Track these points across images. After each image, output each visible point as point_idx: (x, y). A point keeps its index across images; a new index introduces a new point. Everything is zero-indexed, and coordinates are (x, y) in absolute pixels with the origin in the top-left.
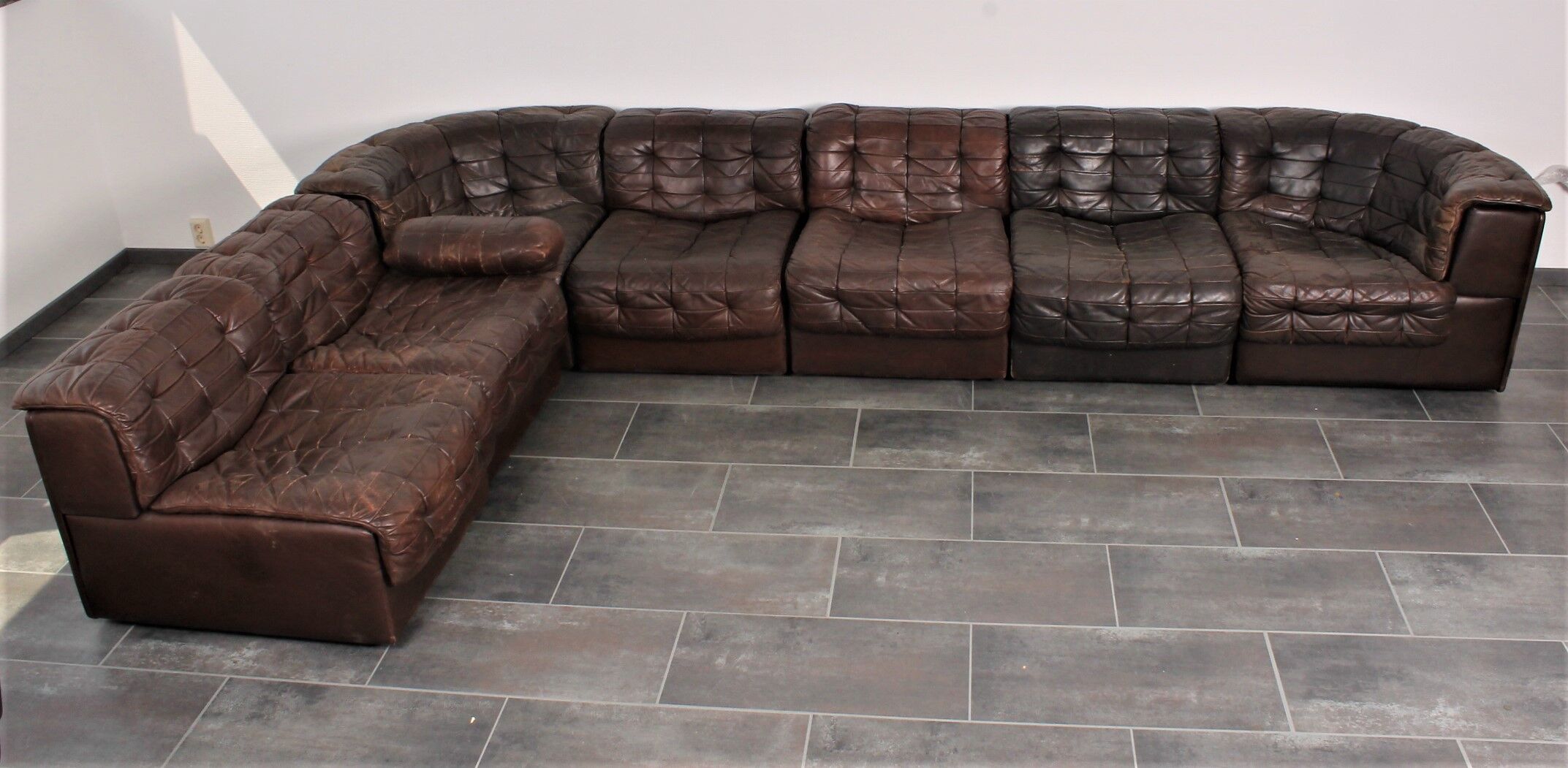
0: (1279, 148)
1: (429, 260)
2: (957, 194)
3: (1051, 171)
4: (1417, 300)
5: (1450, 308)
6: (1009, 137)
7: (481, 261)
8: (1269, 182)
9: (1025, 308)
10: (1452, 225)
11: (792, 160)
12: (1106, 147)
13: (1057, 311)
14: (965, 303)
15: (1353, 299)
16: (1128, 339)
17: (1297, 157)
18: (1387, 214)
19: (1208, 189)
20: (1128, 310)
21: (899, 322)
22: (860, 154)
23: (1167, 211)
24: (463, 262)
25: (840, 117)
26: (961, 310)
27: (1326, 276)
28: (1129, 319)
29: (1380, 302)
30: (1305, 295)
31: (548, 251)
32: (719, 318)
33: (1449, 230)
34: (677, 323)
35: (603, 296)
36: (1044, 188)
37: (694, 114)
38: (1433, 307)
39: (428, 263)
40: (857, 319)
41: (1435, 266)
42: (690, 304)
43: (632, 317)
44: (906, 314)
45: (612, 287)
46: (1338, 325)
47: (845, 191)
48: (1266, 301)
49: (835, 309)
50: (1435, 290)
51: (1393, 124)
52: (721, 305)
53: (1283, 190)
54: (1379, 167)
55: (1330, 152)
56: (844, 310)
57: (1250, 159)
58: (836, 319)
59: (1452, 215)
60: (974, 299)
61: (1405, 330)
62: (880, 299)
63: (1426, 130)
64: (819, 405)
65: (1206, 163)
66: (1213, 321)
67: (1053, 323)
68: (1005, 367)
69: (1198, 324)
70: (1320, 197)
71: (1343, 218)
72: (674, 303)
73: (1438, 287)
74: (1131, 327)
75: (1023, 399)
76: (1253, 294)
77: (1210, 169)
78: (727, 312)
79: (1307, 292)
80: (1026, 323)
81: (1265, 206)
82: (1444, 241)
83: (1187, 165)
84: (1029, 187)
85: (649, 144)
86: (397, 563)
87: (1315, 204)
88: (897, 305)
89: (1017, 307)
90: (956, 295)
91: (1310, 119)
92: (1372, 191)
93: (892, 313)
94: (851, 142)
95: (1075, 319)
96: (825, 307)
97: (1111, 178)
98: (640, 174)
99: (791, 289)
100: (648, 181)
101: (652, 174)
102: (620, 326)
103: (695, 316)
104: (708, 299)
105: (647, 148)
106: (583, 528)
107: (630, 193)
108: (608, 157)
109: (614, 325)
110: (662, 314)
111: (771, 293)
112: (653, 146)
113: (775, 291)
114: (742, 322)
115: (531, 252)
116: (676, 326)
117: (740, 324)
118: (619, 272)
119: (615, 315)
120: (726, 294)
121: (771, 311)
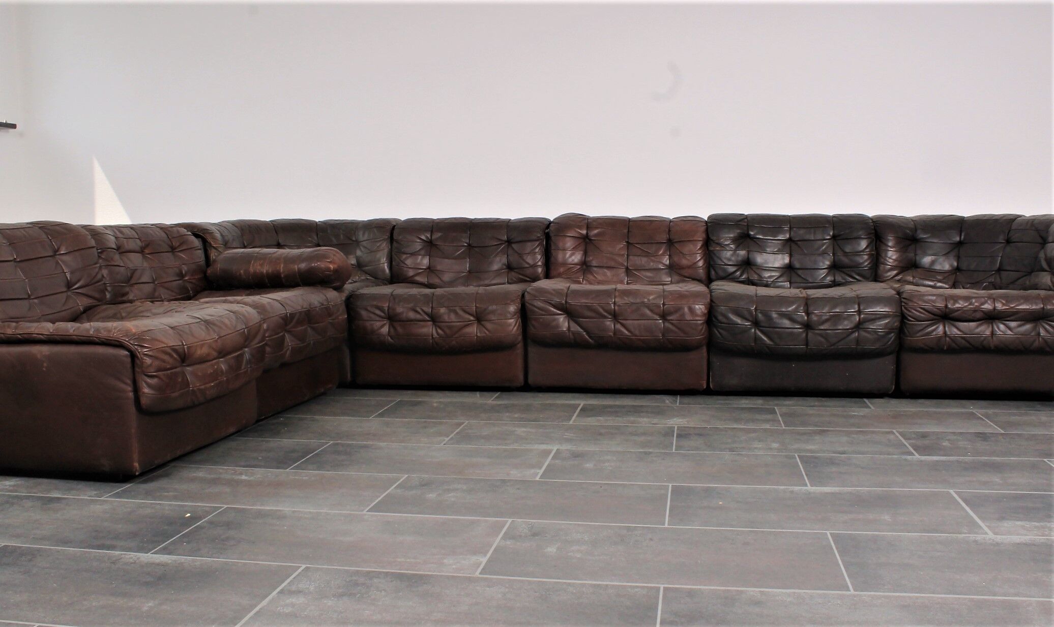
0: (922, 235)
1: (242, 272)
2: (667, 270)
3: (742, 253)
4: (1049, 306)
6: (707, 226)
7: (281, 271)
8: (916, 260)
9: (720, 318)
11: (538, 243)
12: (784, 236)
13: (748, 320)
14: (670, 314)
15: (995, 308)
16: (807, 345)
17: (936, 240)
18: (1014, 271)
19: (866, 263)
20: (806, 318)
21: (616, 332)
22: (590, 240)
23: (835, 283)
24: (267, 274)
25: (576, 216)
26: (668, 321)
28: (808, 326)
29: (1018, 309)
30: (954, 304)
31: (336, 266)
34: (435, 335)
35: (378, 312)
36: (735, 264)
37: (464, 218)
39: (240, 274)
40: (582, 330)
42: (446, 318)
43: (400, 330)
44: (623, 325)
45: (386, 306)
46: (984, 331)
47: (579, 267)
48: (921, 308)
49: (563, 322)
52: (472, 318)
53: (927, 266)
54: (1004, 241)
55: (962, 237)
56: (573, 324)
57: (899, 240)
58: (565, 329)
60: (678, 310)
62: (601, 310)
64: (549, 402)
65: (863, 244)
66: (879, 328)
67: (746, 330)
68: (705, 377)
69: (865, 330)
70: (958, 270)
71: (978, 283)
72: (434, 319)
74: (810, 333)
75: (721, 402)
76: (910, 304)
77: (866, 248)
78: (475, 326)
79: (955, 301)
80: (721, 331)
81: (913, 277)
83: (849, 245)
84: (724, 263)
86: (149, 386)
87: (954, 275)
88: (615, 316)
89: (714, 319)
90: (663, 307)
91: (944, 217)
92: (1000, 258)
93: (609, 324)
94: (584, 232)
95: (763, 327)
96: (555, 320)
97: (788, 259)
98: (420, 255)
99: (529, 303)
100: (426, 262)
101: (429, 256)
102: (389, 338)
103: (450, 327)
104: (461, 313)
105: (427, 237)
106: (332, 442)
107: (410, 270)
108: (396, 242)
109: (385, 338)
110: (423, 327)
111: (512, 308)
112: (431, 236)
113: (516, 308)
114: (487, 332)
115: (322, 265)
116: (434, 337)
117: (486, 333)
118: (392, 295)
119: (385, 330)
120: (476, 308)
121: (512, 323)
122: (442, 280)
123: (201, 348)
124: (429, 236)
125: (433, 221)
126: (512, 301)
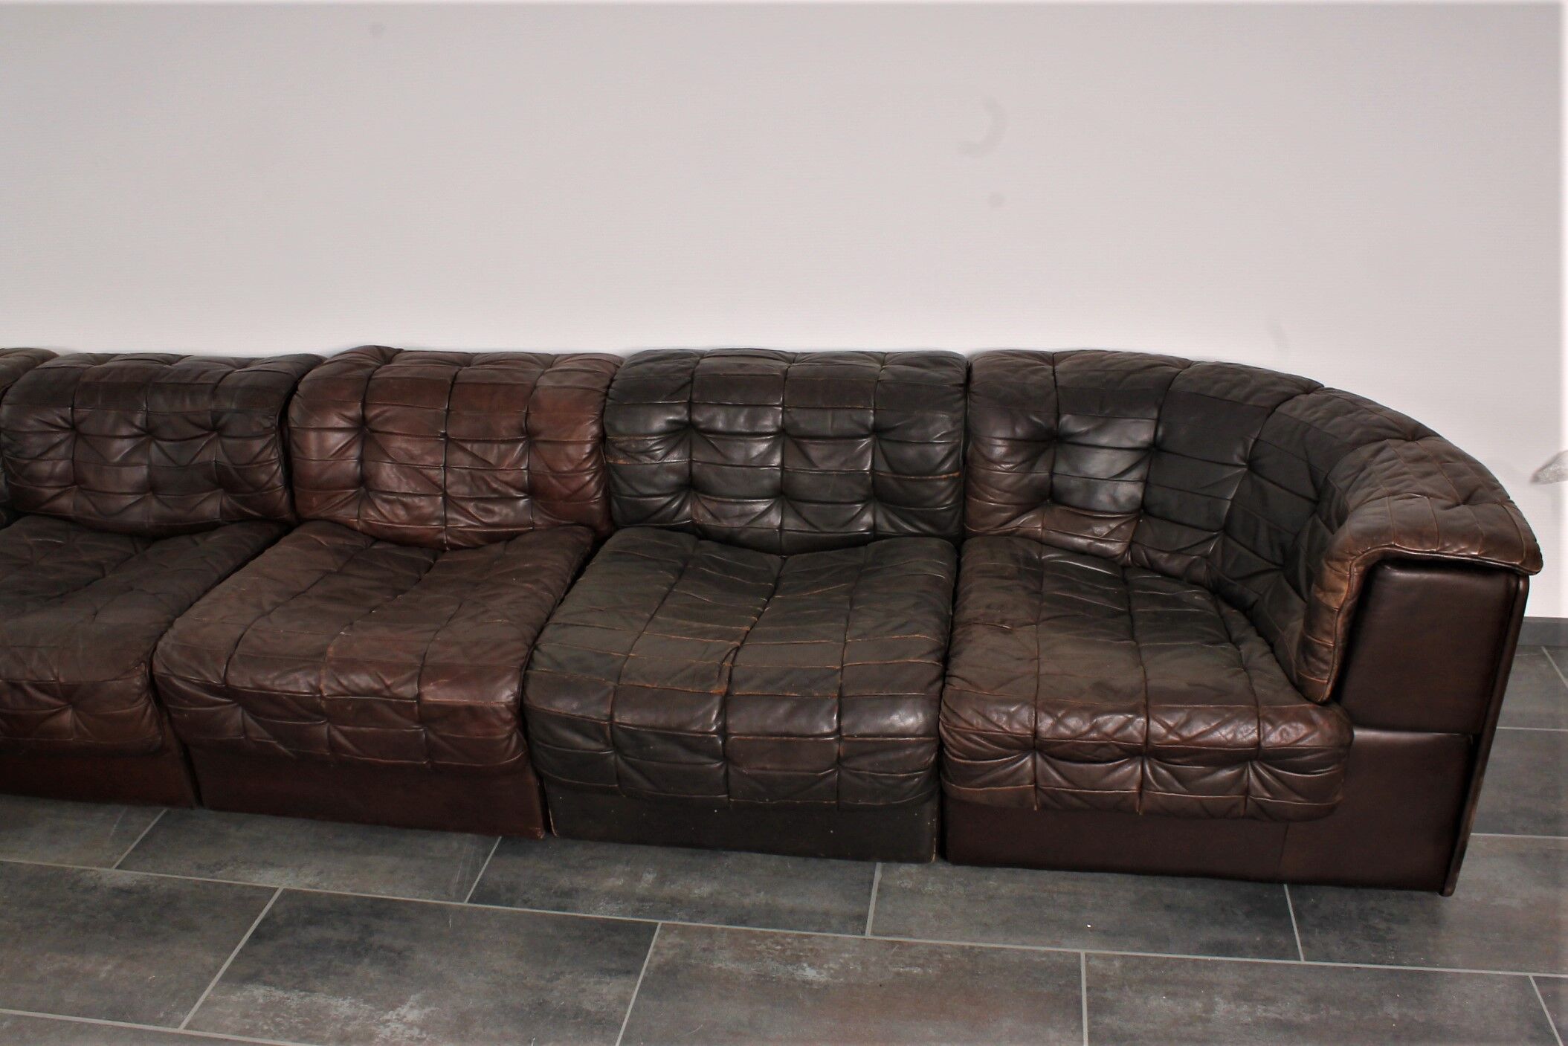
0: (1071, 423)
2: (525, 500)
3: (675, 463)
4: (1274, 738)
5: (1344, 752)
6: (604, 406)
8: (1052, 484)
9: (541, 732)
10: (1344, 595)
11: (266, 440)
12: (769, 423)
13: (596, 740)
14: (438, 718)
15: (1148, 734)
16: (729, 791)
17: (1104, 440)
18: (1250, 550)
19: (942, 497)
20: (720, 742)
21: (333, 745)
22: (373, 430)
23: (875, 534)
25: (350, 370)
26: (432, 729)
27: (1102, 688)
28: (725, 756)
30: (1054, 726)
32: (52, 722)
33: (1335, 606)
36: (666, 491)
37: (149, 365)
38: (1306, 755)
40: (270, 735)
41: (1313, 674)
44: (342, 733)
46: (1123, 782)
47: (349, 493)
48: (977, 733)
49: (233, 717)
50: (1310, 722)
51: (1274, 384)
53: (1077, 499)
54: (1244, 464)
55: (1160, 433)
56: (248, 719)
57: (1015, 444)
58: (242, 732)
59: (1343, 578)
60: (449, 712)
61: (1253, 793)
62: (294, 704)
63: (1332, 394)
64: (222, 878)
65: (939, 450)
66: (882, 769)
68: (540, 817)
69: (856, 772)
70: (1143, 510)
71: (1179, 552)
73: (1316, 716)
74: (731, 772)
75: (564, 881)
77: (945, 461)
78: (68, 715)
79: (1059, 721)
81: (1043, 528)
82: (1327, 627)
83: (911, 452)
84: (638, 490)
85: (67, 412)
87: (1134, 524)
88: (325, 716)
89: (530, 729)
90: (419, 703)
91: (1129, 373)
92: (1228, 505)
93: (320, 730)
94: (358, 411)
95: (629, 755)
97: (779, 474)
98: (52, 460)
99: (159, 680)
101: (72, 459)
105: (64, 419)
111: (135, 682)
112: (73, 416)
113: (140, 680)
114: (88, 732)
117: (86, 734)
120: (59, 685)
121: (137, 710)
122: (99, 510)
124: (67, 416)
126: (132, 669)
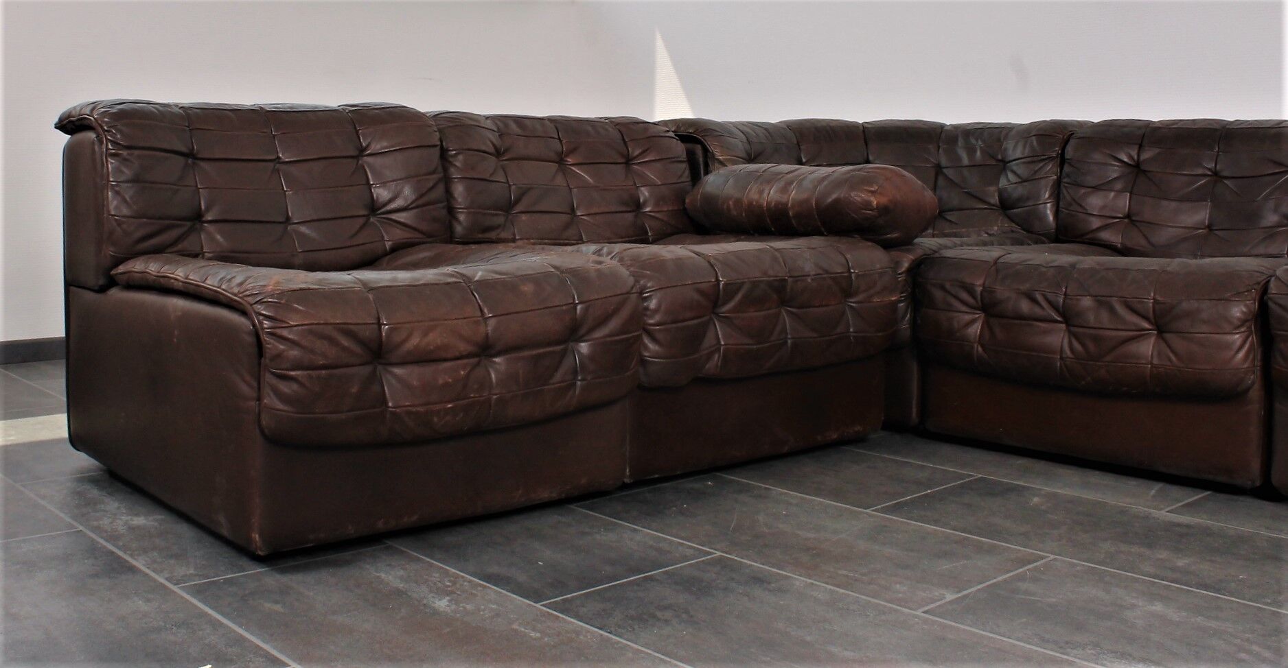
31: (884, 200)
34: (1068, 353)
35: (965, 296)
42: (1091, 318)
43: (1000, 334)
45: (980, 284)
52: (1147, 325)
72: (1068, 316)
78: (1153, 340)
85: (1134, 151)
86: (280, 396)
98: (1112, 190)
99: (1276, 303)
100: (1123, 203)
101: (1131, 193)
102: (980, 349)
103: (1097, 339)
104: (1121, 310)
105: (1131, 157)
106: (719, 553)
107: (1093, 219)
108: (1069, 163)
109: (972, 347)
110: (1046, 332)
111: (1237, 311)
112: (1139, 156)
113: (1244, 309)
114: (1173, 358)
115: (859, 196)
116: (1064, 356)
117: (1170, 360)
118: (996, 262)
119: (975, 329)
120: (1153, 304)
121: (1234, 342)
122: (1149, 242)
123: (425, 334)
124: (1134, 154)
125: (1148, 124)
126: (1238, 294)
